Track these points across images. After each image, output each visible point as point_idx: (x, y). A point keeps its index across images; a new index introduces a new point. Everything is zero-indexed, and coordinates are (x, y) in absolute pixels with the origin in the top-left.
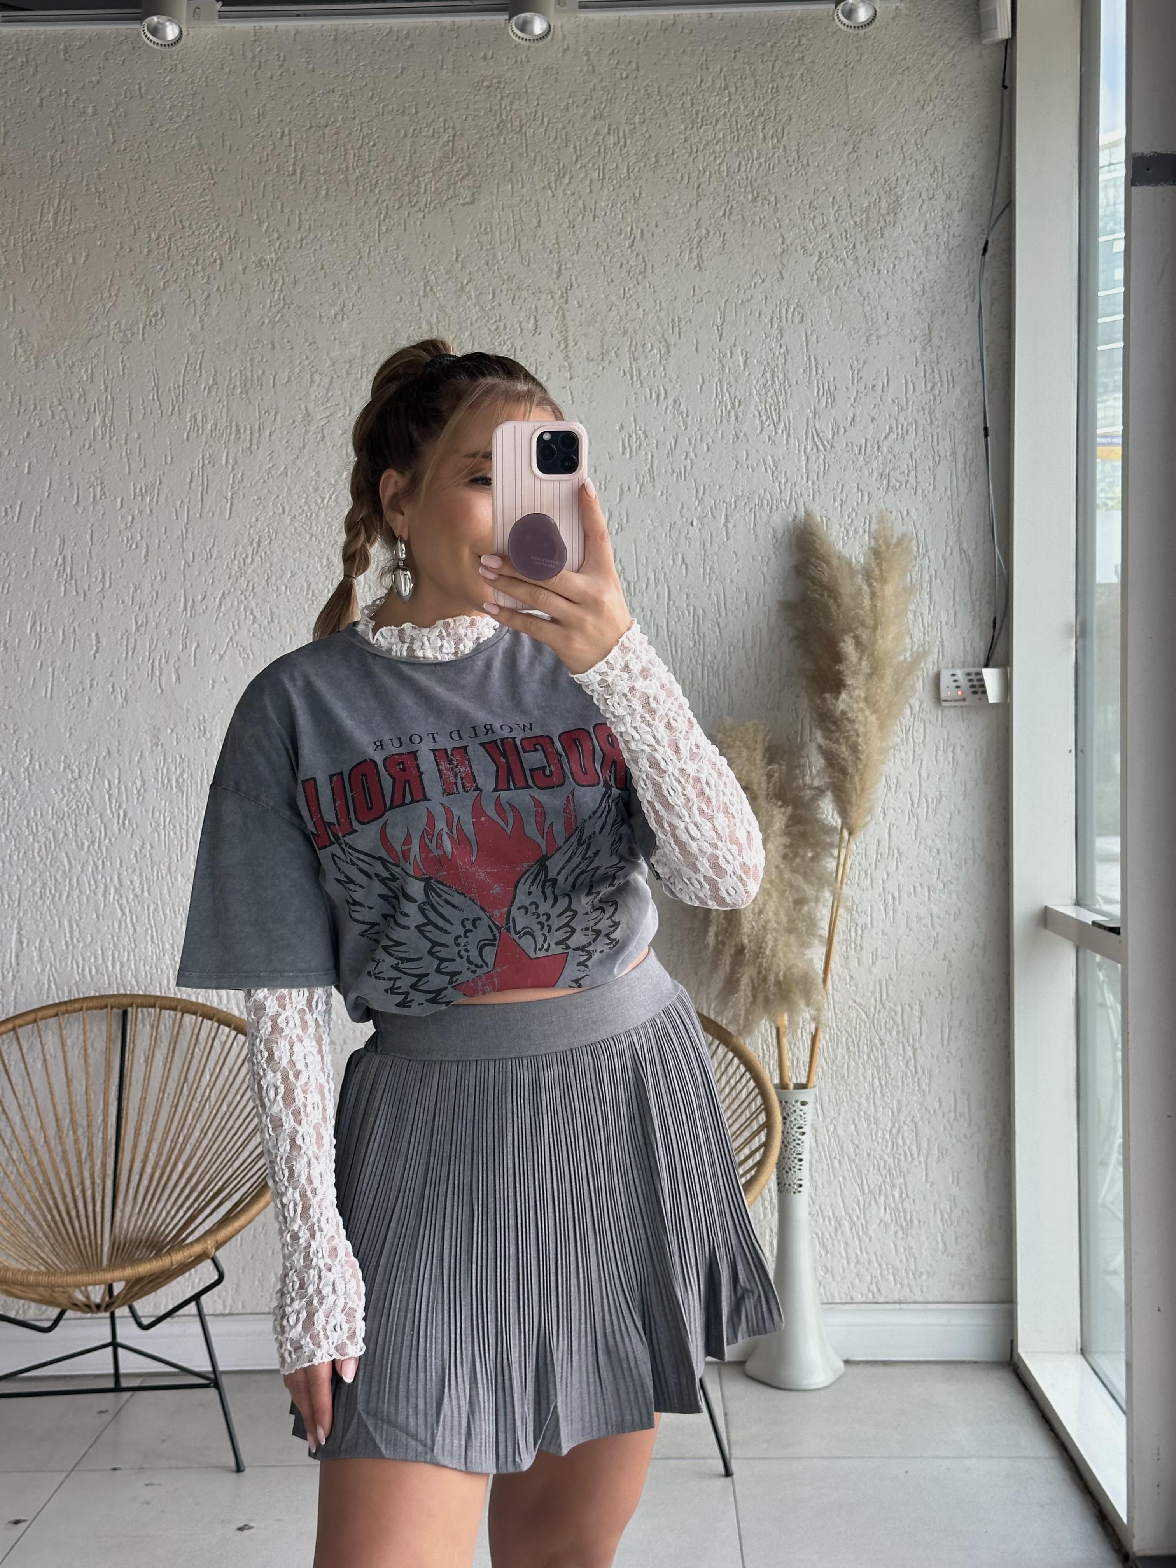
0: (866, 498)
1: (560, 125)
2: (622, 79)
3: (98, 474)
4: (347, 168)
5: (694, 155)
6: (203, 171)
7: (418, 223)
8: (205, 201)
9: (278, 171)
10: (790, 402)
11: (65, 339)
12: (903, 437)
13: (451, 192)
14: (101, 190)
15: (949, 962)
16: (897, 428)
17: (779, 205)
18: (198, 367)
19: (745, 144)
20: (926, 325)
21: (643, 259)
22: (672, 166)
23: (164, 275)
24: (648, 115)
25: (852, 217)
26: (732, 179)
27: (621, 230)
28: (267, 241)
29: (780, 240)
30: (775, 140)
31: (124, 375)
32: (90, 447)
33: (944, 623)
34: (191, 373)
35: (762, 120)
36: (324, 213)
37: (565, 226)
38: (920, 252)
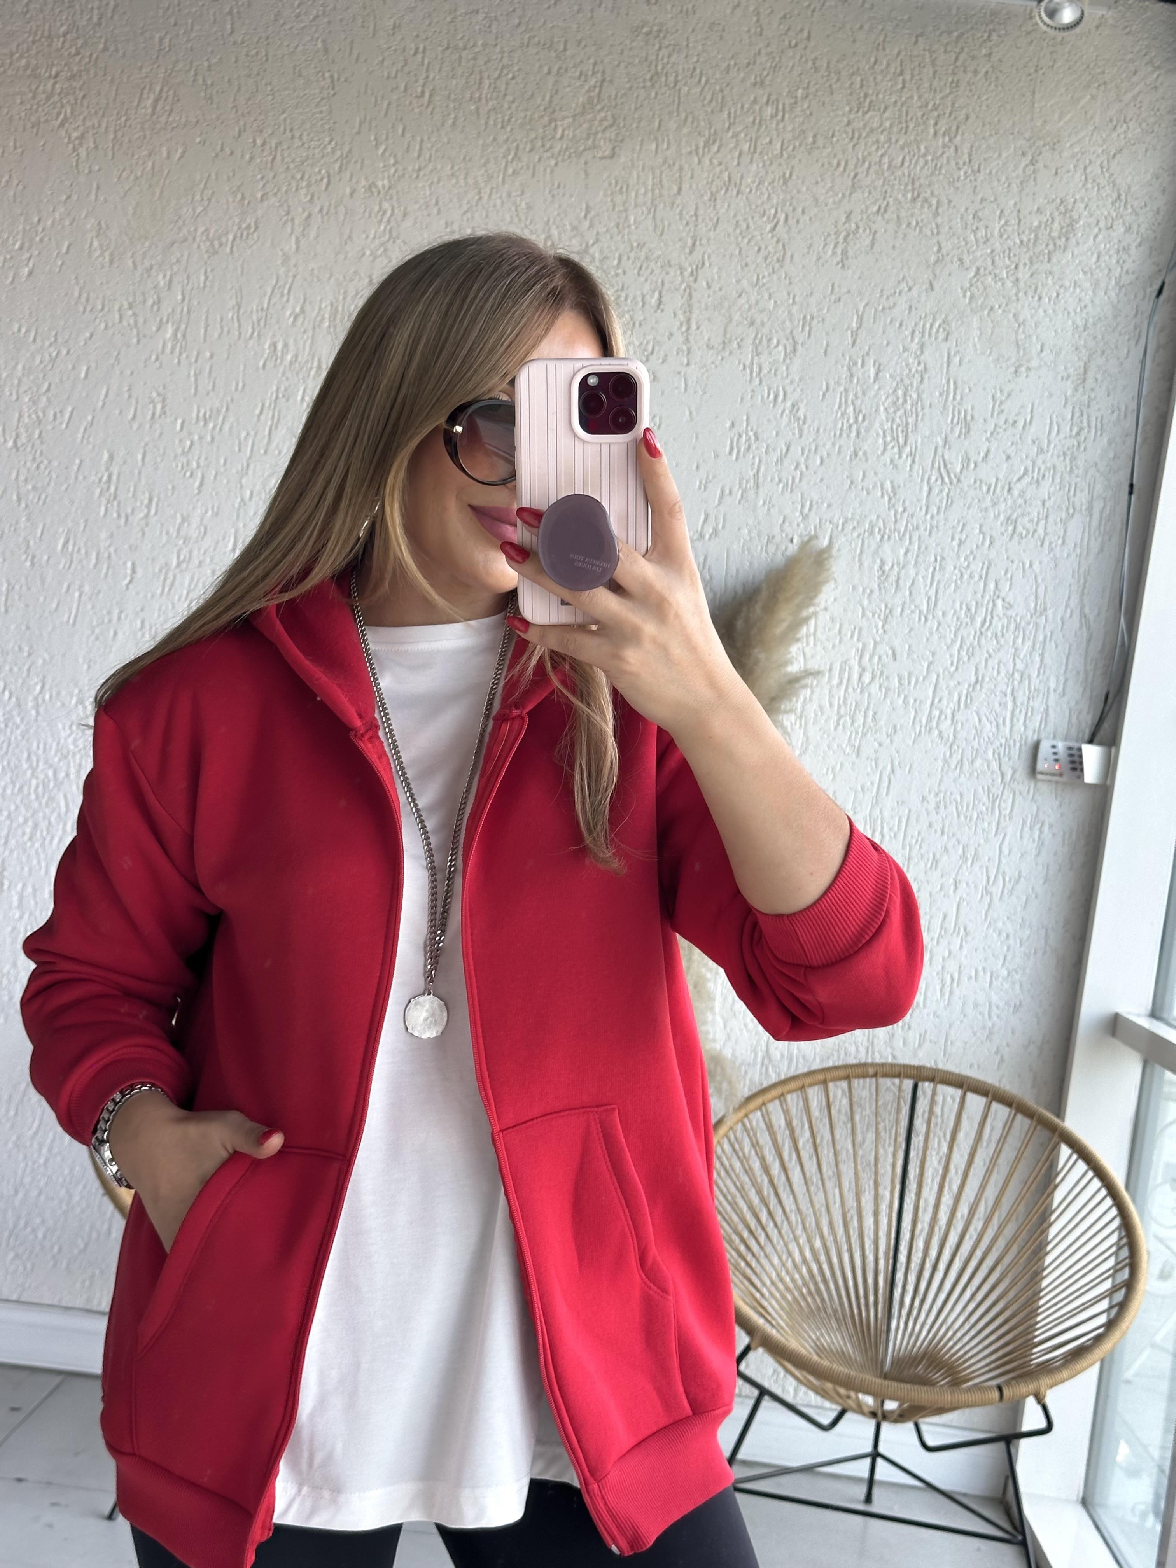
0: (988, 542)
1: (718, 88)
2: (790, 46)
3: (161, 389)
4: (480, 99)
6: (324, 79)
7: (548, 170)
8: (321, 112)
9: (406, 90)
10: (920, 425)
11: (146, 239)
12: (1038, 482)
13: (590, 142)
14: (209, 82)
15: (1002, 1057)
16: (1033, 472)
17: (940, 210)
18: (286, 291)
19: (912, 138)
20: (1082, 364)
21: (784, 246)
22: (829, 150)
23: (264, 186)
24: (812, 90)
25: (1019, 235)
26: (893, 173)
27: (765, 211)
28: (381, 165)
29: (935, 249)
30: (947, 139)
31: (205, 287)
32: (157, 359)
33: (1052, 690)
34: (278, 296)
35: (935, 114)
36: (449, 143)
37: (706, 198)
38: (1088, 285)
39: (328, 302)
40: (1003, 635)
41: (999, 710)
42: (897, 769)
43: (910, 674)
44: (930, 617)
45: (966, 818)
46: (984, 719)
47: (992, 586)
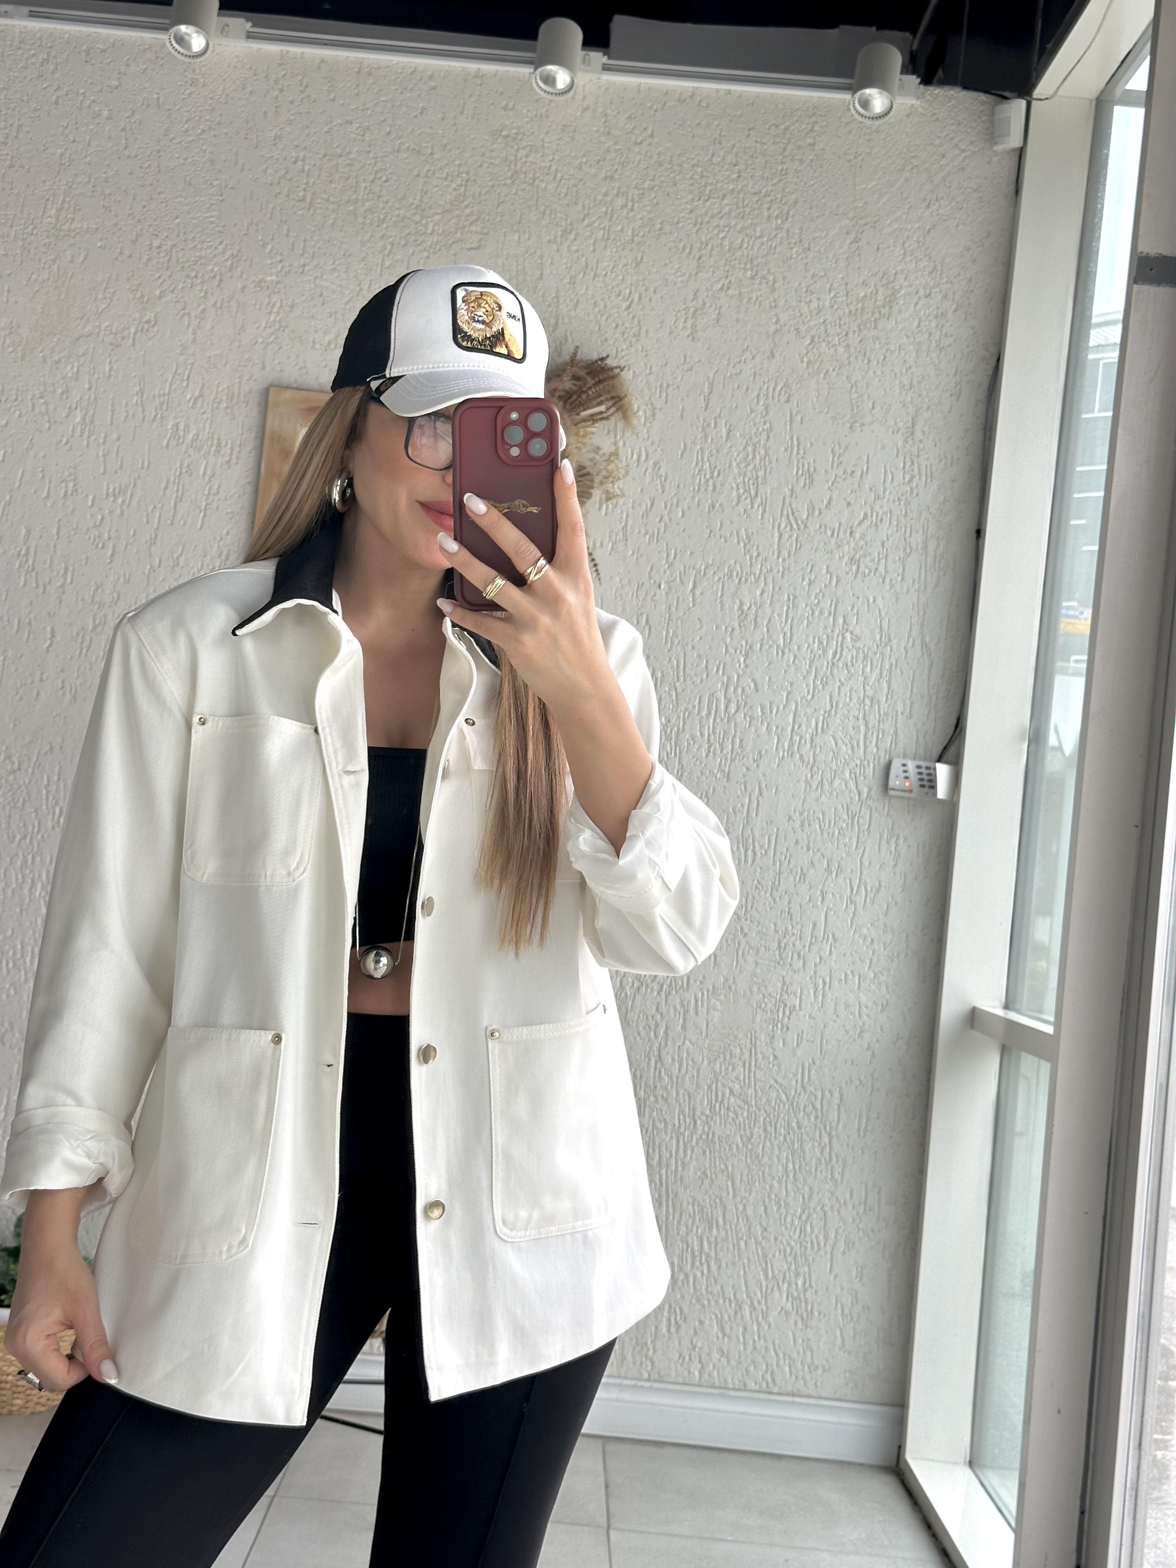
0: (834, 581)
1: (572, 183)
2: (636, 143)
3: (72, 469)
4: (356, 201)
5: (698, 226)
6: (213, 186)
8: (211, 217)
9: (288, 196)
10: (769, 477)
11: (55, 335)
12: (876, 525)
13: (458, 235)
14: (108, 192)
15: (873, 1053)
16: (872, 516)
17: (776, 285)
18: (185, 377)
19: (749, 221)
20: (910, 419)
21: (639, 322)
22: (676, 235)
23: (161, 284)
24: (657, 182)
25: (848, 305)
26: (733, 255)
27: (620, 291)
28: (269, 262)
29: (774, 320)
30: (779, 222)
31: (110, 376)
32: (67, 443)
33: (899, 712)
34: (178, 382)
35: (769, 199)
36: (329, 241)
37: (567, 281)
38: (911, 347)
39: (225, 386)
40: (853, 665)
41: (852, 733)
42: (764, 790)
43: (771, 704)
44: (787, 650)
45: (829, 834)
46: (840, 741)
47: (841, 620)
